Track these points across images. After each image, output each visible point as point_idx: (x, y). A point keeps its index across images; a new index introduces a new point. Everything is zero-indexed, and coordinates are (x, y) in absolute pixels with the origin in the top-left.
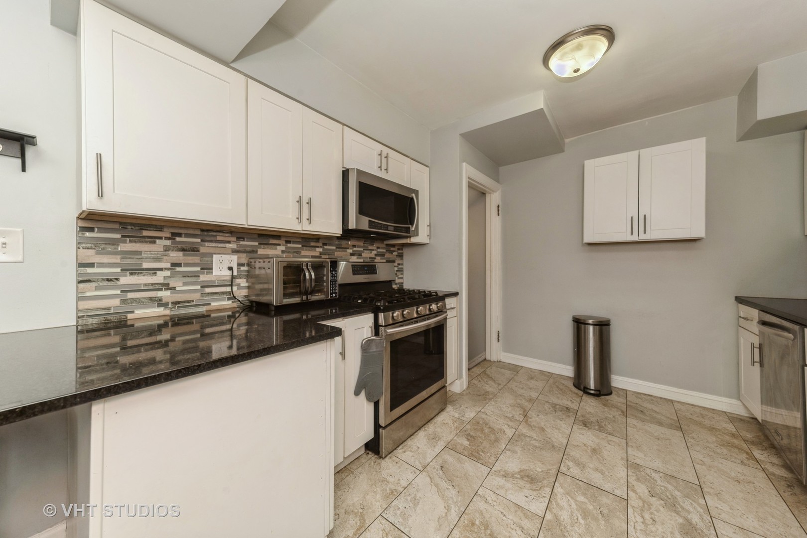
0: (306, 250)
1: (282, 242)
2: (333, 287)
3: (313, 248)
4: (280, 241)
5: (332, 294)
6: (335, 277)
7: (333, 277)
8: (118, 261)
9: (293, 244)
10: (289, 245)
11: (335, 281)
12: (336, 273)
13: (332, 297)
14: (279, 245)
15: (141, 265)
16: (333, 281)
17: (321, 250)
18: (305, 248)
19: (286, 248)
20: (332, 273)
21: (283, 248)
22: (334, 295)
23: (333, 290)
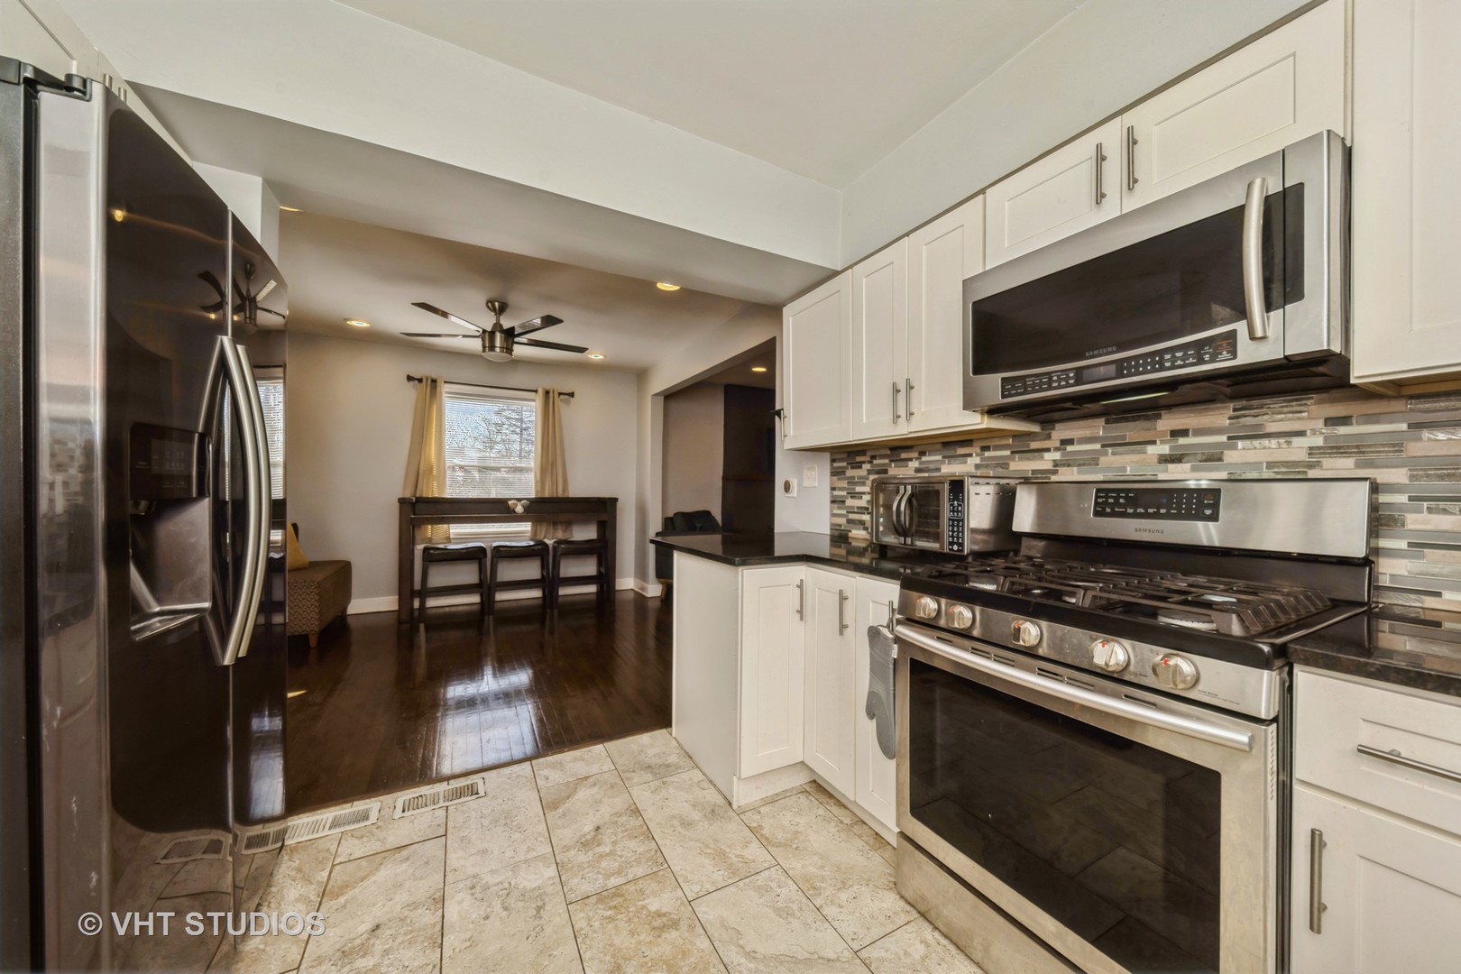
0: (1020, 459)
1: (975, 449)
2: (953, 531)
3: (1036, 454)
4: (970, 448)
5: (951, 544)
6: (958, 512)
7: (953, 511)
8: (846, 486)
9: (994, 450)
10: (987, 454)
11: (958, 521)
12: (960, 505)
13: (952, 550)
14: (971, 455)
15: (854, 489)
16: (953, 520)
17: (1057, 456)
18: (1017, 456)
19: (982, 460)
20: (951, 505)
21: (977, 460)
22: (955, 548)
23: (953, 537)
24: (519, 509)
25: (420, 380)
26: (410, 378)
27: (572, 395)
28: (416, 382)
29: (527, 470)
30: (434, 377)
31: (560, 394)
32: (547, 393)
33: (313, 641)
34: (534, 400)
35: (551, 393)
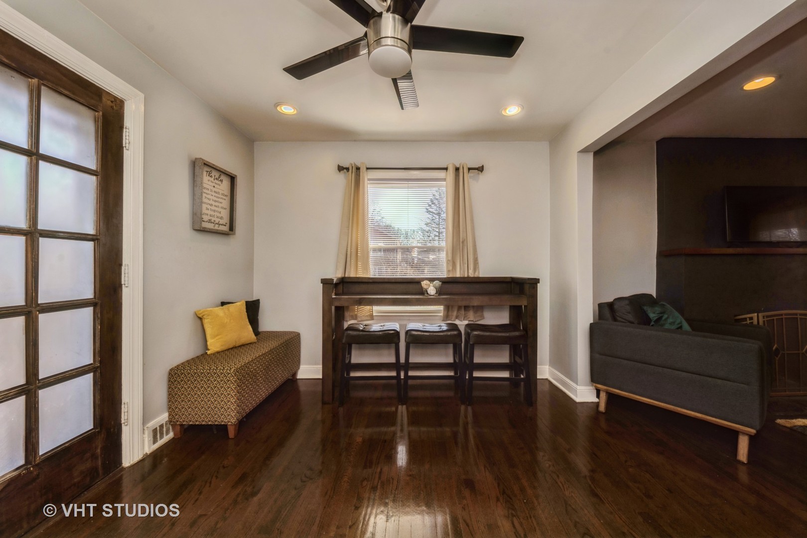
24: (432, 291)
25: (348, 169)
26: (340, 169)
27: (481, 169)
28: (345, 170)
29: (440, 250)
30: (359, 165)
31: (469, 169)
32: (457, 169)
33: (232, 433)
34: (444, 180)
35: (461, 170)
